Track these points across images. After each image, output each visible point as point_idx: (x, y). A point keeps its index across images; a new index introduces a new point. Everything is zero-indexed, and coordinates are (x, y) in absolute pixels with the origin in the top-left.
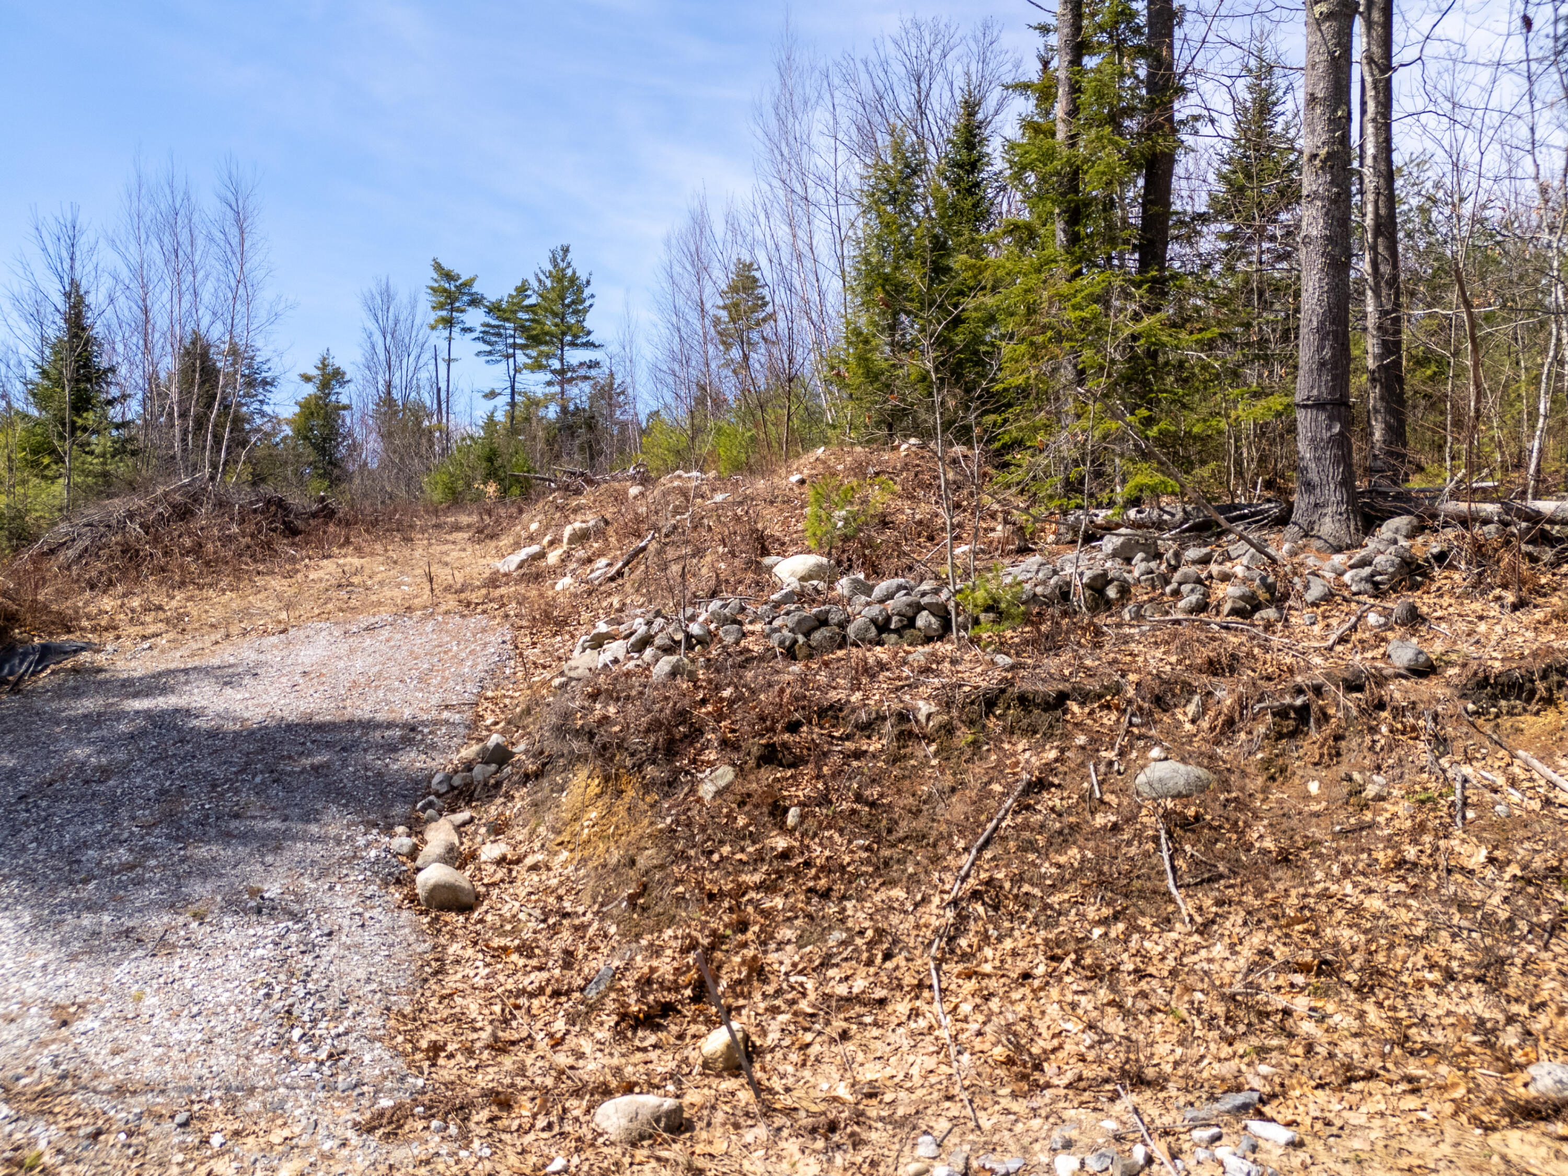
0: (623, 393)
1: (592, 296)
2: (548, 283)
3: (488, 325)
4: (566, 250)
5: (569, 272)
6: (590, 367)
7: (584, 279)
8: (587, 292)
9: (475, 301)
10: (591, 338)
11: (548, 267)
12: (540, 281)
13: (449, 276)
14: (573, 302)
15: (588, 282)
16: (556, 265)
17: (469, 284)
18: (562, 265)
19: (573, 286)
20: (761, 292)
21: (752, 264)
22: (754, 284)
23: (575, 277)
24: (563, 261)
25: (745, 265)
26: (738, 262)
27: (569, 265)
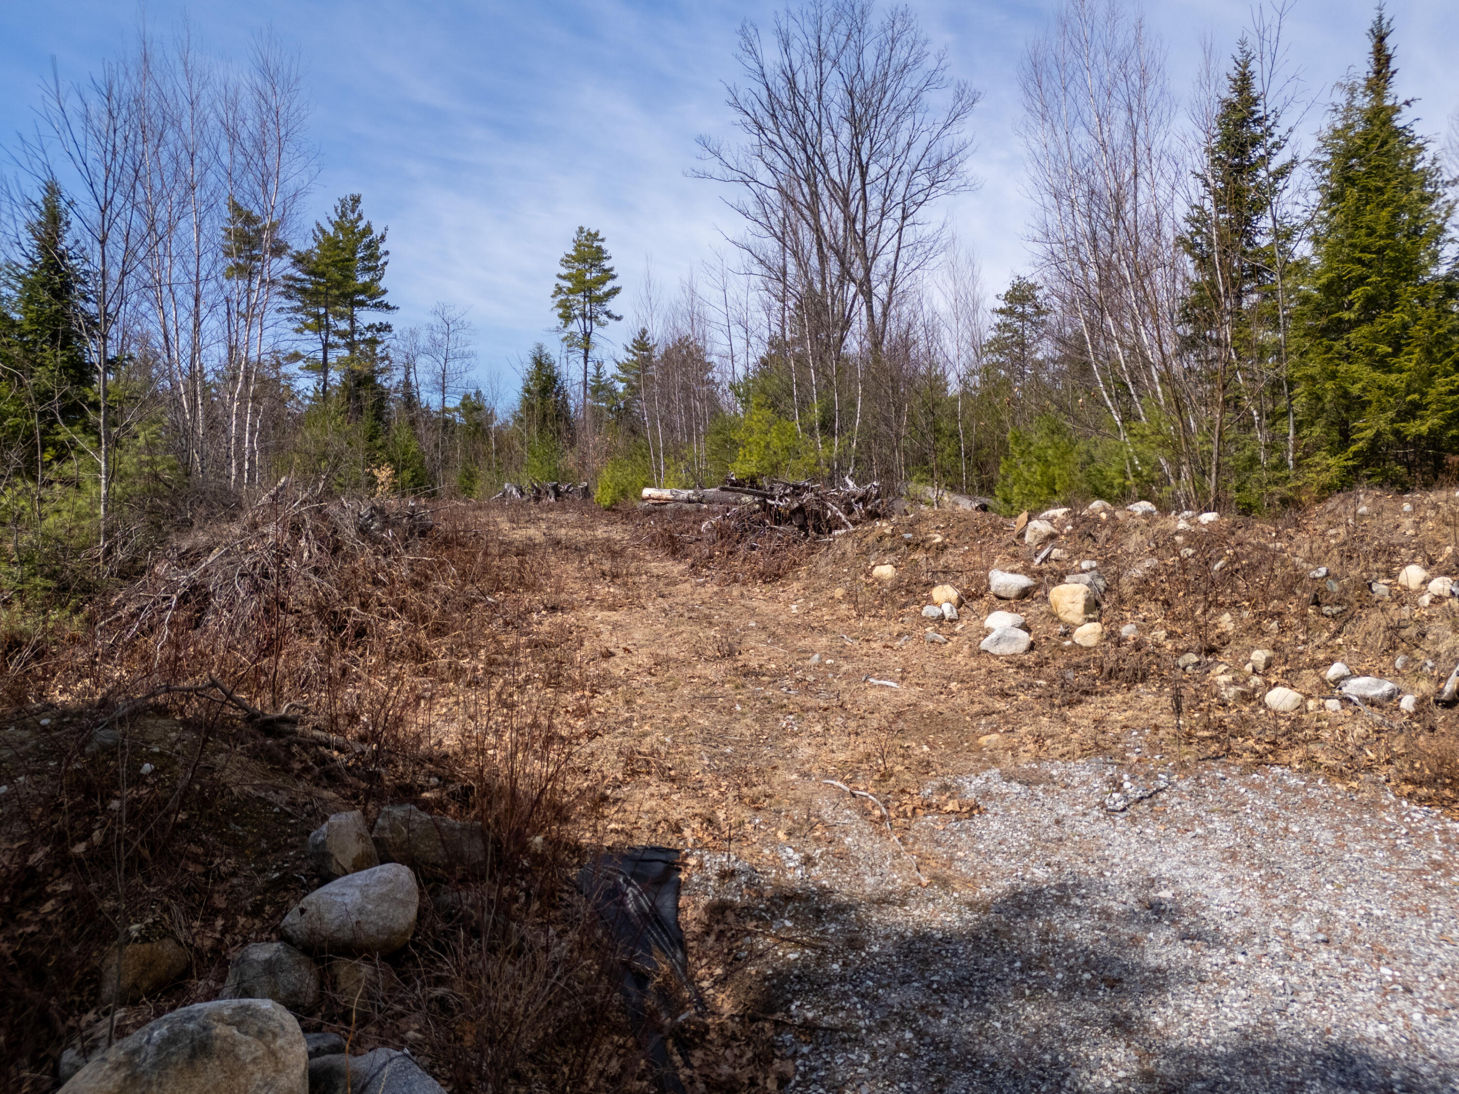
0: (386, 358)
1: (387, 253)
3: (291, 278)
4: (356, 200)
5: (362, 225)
6: (379, 330)
7: (377, 232)
8: (383, 247)
9: (278, 250)
10: (385, 298)
11: (335, 217)
13: (246, 218)
14: (366, 258)
15: (383, 238)
16: (344, 215)
17: (271, 229)
18: (353, 217)
19: (366, 240)
20: (607, 264)
21: (597, 234)
22: (599, 255)
23: (368, 230)
24: (353, 212)
25: (589, 234)
26: (581, 230)
27: (360, 217)
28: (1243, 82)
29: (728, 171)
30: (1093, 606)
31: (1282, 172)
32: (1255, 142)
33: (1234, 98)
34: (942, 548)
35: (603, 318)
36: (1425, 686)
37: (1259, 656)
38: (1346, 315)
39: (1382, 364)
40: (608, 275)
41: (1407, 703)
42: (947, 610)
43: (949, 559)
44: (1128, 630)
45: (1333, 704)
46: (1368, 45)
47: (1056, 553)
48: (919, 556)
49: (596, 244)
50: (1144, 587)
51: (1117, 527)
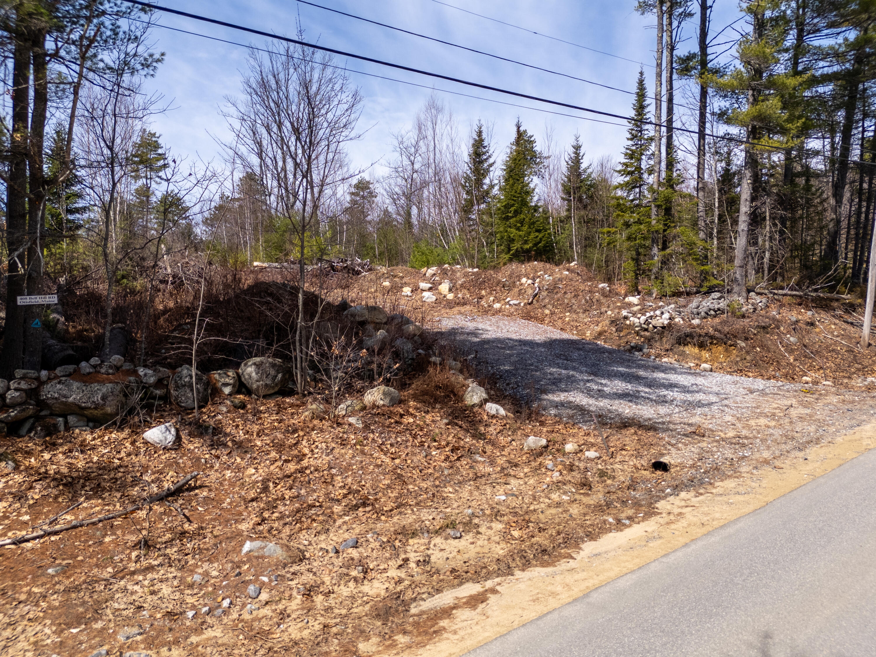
28: (480, 133)
30: (450, 290)
31: (491, 165)
32: (484, 154)
33: (477, 138)
34: (402, 277)
35: (158, 180)
36: (526, 301)
37: (492, 299)
38: (510, 215)
39: (518, 229)
40: (162, 156)
41: (522, 304)
42: (409, 294)
43: (405, 280)
44: (460, 295)
45: (508, 306)
46: (515, 129)
47: (437, 278)
48: (397, 279)
49: (154, 139)
50: (462, 286)
51: (453, 271)
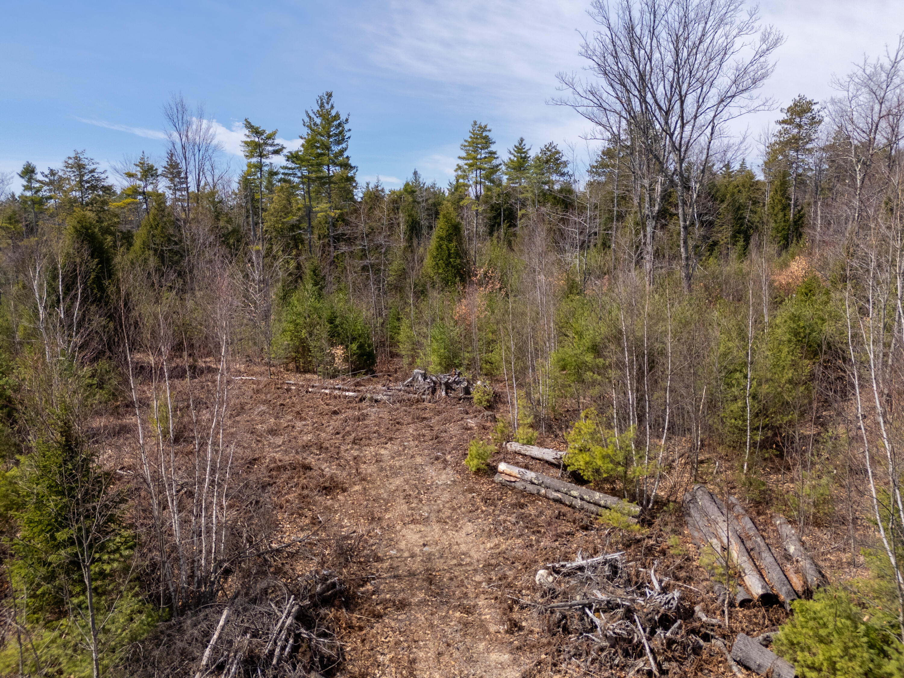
1: (350, 130)
2: (318, 121)
3: (286, 168)
4: (330, 95)
5: (333, 113)
7: (343, 118)
8: (346, 127)
9: (277, 151)
10: (349, 162)
11: (317, 108)
12: (310, 117)
13: (257, 132)
14: (336, 135)
15: (347, 120)
16: (322, 106)
17: (271, 137)
18: (328, 107)
19: (336, 123)
20: (493, 148)
21: (486, 127)
22: (487, 142)
23: (337, 117)
24: (328, 103)
25: (481, 128)
26: (475, 123)
27: (332, 107)
29: (579, 98)
